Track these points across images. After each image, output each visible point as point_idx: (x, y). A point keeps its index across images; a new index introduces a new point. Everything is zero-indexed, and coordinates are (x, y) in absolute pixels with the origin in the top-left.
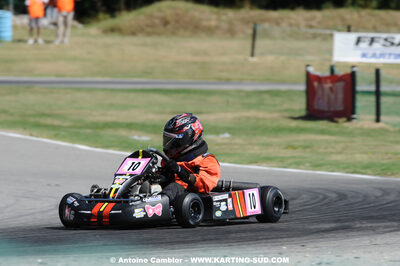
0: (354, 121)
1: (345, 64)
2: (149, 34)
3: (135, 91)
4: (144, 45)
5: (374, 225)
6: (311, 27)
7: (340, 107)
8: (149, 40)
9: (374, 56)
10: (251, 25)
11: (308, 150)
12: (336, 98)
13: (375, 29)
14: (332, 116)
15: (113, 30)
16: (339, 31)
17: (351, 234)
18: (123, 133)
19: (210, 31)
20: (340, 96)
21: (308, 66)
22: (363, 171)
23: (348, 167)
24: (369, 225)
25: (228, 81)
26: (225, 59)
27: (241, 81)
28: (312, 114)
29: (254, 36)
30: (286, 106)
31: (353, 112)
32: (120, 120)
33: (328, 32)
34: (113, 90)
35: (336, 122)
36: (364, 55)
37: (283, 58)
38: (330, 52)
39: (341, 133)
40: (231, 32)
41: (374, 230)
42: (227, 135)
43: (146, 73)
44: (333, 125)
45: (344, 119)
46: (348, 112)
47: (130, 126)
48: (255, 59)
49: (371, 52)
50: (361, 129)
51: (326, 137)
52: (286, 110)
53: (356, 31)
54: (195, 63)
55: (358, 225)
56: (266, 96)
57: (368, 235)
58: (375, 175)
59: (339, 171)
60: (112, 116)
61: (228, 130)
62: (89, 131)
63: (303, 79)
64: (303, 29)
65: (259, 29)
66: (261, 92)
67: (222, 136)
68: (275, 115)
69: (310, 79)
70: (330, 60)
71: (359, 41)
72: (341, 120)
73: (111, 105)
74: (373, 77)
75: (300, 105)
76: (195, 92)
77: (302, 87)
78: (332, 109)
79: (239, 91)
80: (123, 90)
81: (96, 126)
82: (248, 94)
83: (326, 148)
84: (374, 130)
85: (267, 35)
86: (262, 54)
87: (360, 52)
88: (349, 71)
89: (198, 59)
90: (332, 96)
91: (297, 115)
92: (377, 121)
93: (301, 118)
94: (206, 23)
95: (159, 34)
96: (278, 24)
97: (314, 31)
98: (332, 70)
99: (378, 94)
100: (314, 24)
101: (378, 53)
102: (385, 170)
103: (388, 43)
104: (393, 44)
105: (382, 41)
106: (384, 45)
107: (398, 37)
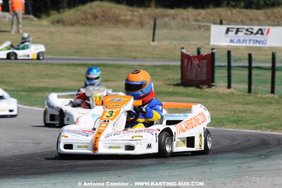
0: (214, 87)
2: (83, 25)
4: (78, 33)
6: (197, 21)
8: (81, 29)
9: (239, 41)
12: (202, 71)
14: (198, 85)
15: (58, 22)
16: (214, 23)
19: (127, 23)
20: (205, 69)
21: (183, 48)
25: (135, 58)
26: (133, 43)
27: (144, 59)
28: (185, 82)
30: (170, 77)
31: (213, 82)
32: (49, 86)
35: (201, 88)
36: (232, 41)
37: (174, 43)
38: (208, 39)
39: (201, 96)
40: (141, 24)
43: (78, 52)
44: (199, 90)
45: (206, 86)
46: (209, 81)
48: (155, 43)
49: (237, 39)
50: (217, 93)
52: (169, 80)
54: (114, 46)
62: (24, 93)
66: (156, 66)
68: (160, 83)
70: (209, 44)
71: (228, 31)
72: (204, 87)
75: (177, 76)
76: (111, 66)
78: (198, 79)
79: (141, 66)
80: (59, 65)
85: (166, 26)
86: (160, 40)
87: (229, 39)
88: (210, 52)
89: (115, 42)
90: (199, 70)
91: (175, 83)
92: (229, 87)
93: (177, 85)
94: (123, 18)
95: (91, 25)
96: (174, 18)
97: (199, 23)
98: (199, 51)
99: (229, 68)
100: (199, 18)
101: (242, 39)
102: (219, 123)
103: (249, 33)
104: (252, 33)
105: (245, 31)
106: (246, 34)
107: (256, 29)
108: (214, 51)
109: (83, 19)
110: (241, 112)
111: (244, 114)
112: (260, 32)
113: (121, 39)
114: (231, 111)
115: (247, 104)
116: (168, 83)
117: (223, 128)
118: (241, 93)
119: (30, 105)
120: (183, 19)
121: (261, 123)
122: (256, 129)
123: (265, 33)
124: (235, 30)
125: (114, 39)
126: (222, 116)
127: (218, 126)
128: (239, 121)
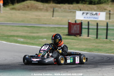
0: (82, 36)
1: (79, 20)
2: (23, 10)
3: (19, 26)
4: (22, 13)
6: (70, 9)
7: (78, 32)
8: (23, 12)
9: (87, 18)
10: (53, 8)
12: (77, 30)
13: (88, 10)
14: (75, 35)
15: (13, 9)
16: (78, 10)
17: (81, 68)
18: (16, 38)
19: (41, 10)
21: (69, 20)
22: (84, 51)
23: (80, 49)
25: (46, 24)
26: (45, 18)
27: (49, 24)
28: (70, 34)
29: (53, 11)
30: (62, 31)
32: (15, 35)
33: (74, 11)
34: (13, 26)
35: (76, 36)
36: (85, 18)
37: (61, 18)
38: (75, 16)
39: (78, 40)
40: (47, 10)
41: (87, 68)
42: (45, 39)
43: (22, 21)
44: (75, 37)
46: (80, 34)
47: (18, 36)
48: (54, 18)
49: (87, 17)
50: (83, 38)
51: (74, 41)
53: (82, 11)
54: (37, 19)
56: (57, 29)
57: (86, 69)
58: (87, 52)
59: (77, 50)
60: (12, 33)
61: (46, 38)
63: (67, 24)
64: (67, 10)
65: (55, 9)
66: (55, 27)
67: (44, 40)
69: (70, 24)
70: (75, 19)
71: (83, 13)
73: (12, 30)
74: (87, 24)
75: (66, 31)
76: (36, 27)
77: (67, 26)
78: (76, 33)
79: (49, 27)
81: (8, 36)
82: (52, 28)
83: (73, 44)
84: (87, 39)
85: (57, 11)
86: (56, 17)
87: (83, 17)
88: (80, 22)
89: (37, 17)
92: (88, 36)
93: (66, 35)
94: (39, 7)
95: (26, 10)
96: (60, 8)
97: (70, 10)
99: (88, 29)
100: (70, 8)
101: (89, 17)
102: (90, 50)
103: (91, 14)
104: (93, 14)
105: (90, 14)
106: (90, 15)
107: (94, 13)
108: (82, 21)
109: (23, 8)
110: (97, 46)
111: (99, 47)
112: (96, 14)
113: (39, 16)
114: (93, 46)
115: (98, 43)
117: (92, 53)
118: (94, 39)
119: (10, 42)
120: (64, 8)
122: (107, 53)
123: (98, 14)
124: (86, 13)
125: (37, 16)
126: (90, 48)
127: (90, 52)
128: (98, 50)
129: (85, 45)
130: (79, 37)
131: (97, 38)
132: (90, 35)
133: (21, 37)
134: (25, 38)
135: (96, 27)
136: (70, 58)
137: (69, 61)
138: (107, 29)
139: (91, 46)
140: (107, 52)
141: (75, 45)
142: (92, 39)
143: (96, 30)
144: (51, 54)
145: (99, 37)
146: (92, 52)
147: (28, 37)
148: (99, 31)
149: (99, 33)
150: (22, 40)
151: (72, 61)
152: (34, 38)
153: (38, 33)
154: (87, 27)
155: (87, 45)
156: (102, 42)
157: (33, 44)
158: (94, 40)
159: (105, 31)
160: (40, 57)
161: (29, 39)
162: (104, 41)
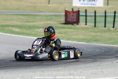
0: (79, 25)
5: (86, 60)
7: (75, 20)
9: (85, 4)
11: (66, 34)
12: (74, 18)
14: (72, 23)
18: (11, 28)
20: (75, 17)
21: (65, 8)
23: (77, 40)
24: (84, 60)
25: (42, 12)
26: (41, 5)
27: (45, 12)
28: (67, 22)
30: (59, 20)
31: (79, 22)
34: (8, 14)
36: (82, 4)
37: (58, 5)
38: (72, 3)
39: (75, 29)
41: (85, 62)
42: (42, 29)
44: (73, 26)
46: (77, 22)
47: (13, 26)
48: (50, 5)
50: (81, 27)
51: (71, 30)
52: (59, 21)
55: (81, 60)
56: (53, 17)
57: (84, 64)
58: (85, 42)
60: (8, 23)
61: (42, 27)
63: (64, 12)
66: (52, 15)
67: (40, 29)
68: (56, 23)
69: (66, 12)
72: (75, 24)
73: (7, 19)
74: (85, 11)
75: (63, 20)
77: (64, 14)
78: (73, 21)
79: (45, 15)
81: (3, 26)
82: (48, 16)
83: (71, 34)
84: (85, 28)
86: (52, 4)
91: (62, 23)
92: (86, 25)
98: (73, 10)
99: (86, 16)
102: (88, 41)
108: (79, 9)
110: (96, 36)
111: (98, 37)
114: (91, 35)
115: (96, 32)
116: (59, 22)
117: (91, 44)
121: (107, 41)
122: (105, 44)
126: (89, 38)
127: (88, 42)
128: (97, 40)
129: (83, 35)
130: (77, 26)
131: (95, 26)
132: (87, 24)
133: (17, 26)
134: (20, 28)
135: (94, 14)
136: (64, 53)
137: (63, 56)
138: (105, 16)
139: (89, 35)
140: (105, 42)
141: (73, 35)
142: (90, 27)
143: (94, 18)
144: (44, 49)
145: (97, 25)
146: (91, 42)
147: (24, 26)
148: (97, 18)
149: (97, 20)
150: (17, 30)
151: (66, 56)
152: (30, 28)
153: (33, 22)
154: (84, 14)
155: (85, 35)
156: (101, 31)
157: (29, 34)
158: (93, 28)
159: (104, 18)
160: (33, 53)
161: (24, 29)
162: (102, 30)
